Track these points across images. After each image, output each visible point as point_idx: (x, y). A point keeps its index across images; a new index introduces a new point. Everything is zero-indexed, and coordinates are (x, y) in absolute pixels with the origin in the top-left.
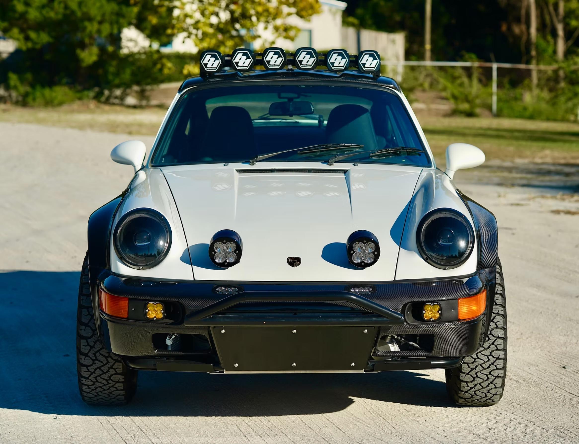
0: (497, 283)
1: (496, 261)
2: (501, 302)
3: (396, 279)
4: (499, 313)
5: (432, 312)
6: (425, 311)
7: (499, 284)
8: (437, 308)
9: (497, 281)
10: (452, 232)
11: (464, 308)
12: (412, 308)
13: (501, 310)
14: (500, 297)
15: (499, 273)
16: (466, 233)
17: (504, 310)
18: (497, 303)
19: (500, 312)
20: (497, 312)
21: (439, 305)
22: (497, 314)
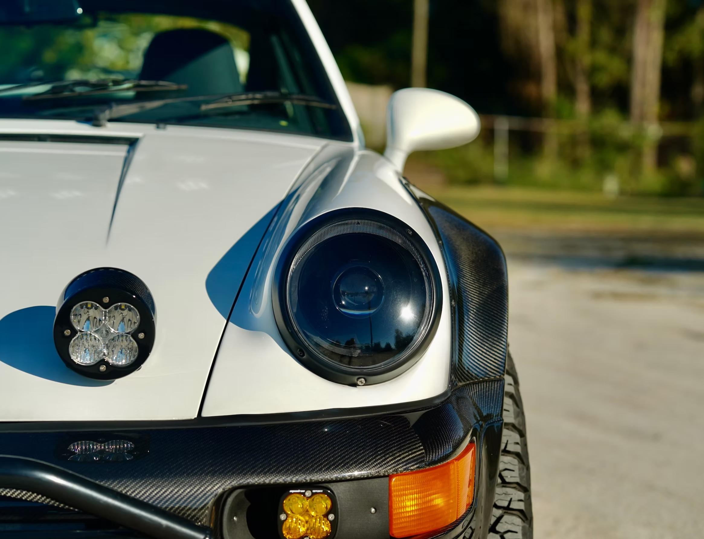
0: (506, 424)
1: (505, 364)
2: (517, 475)
3: (205, 414)
4: (511, 506)
5: (307, 518)
6: (287, 515)
7: (513, 427)
8: (325, 503)
9: (507, 416)
10: (378, 278)
11: (408, 503)
12: (248, 504)
13: (517, 498)
14: (516, 461)
15: (511, 396)
16: (415, 280)
17: (525, 497)
18: (507, 480)
19: (514, 505)
20: (505, 504)
21: (329, 495)
22: (508, 509)
